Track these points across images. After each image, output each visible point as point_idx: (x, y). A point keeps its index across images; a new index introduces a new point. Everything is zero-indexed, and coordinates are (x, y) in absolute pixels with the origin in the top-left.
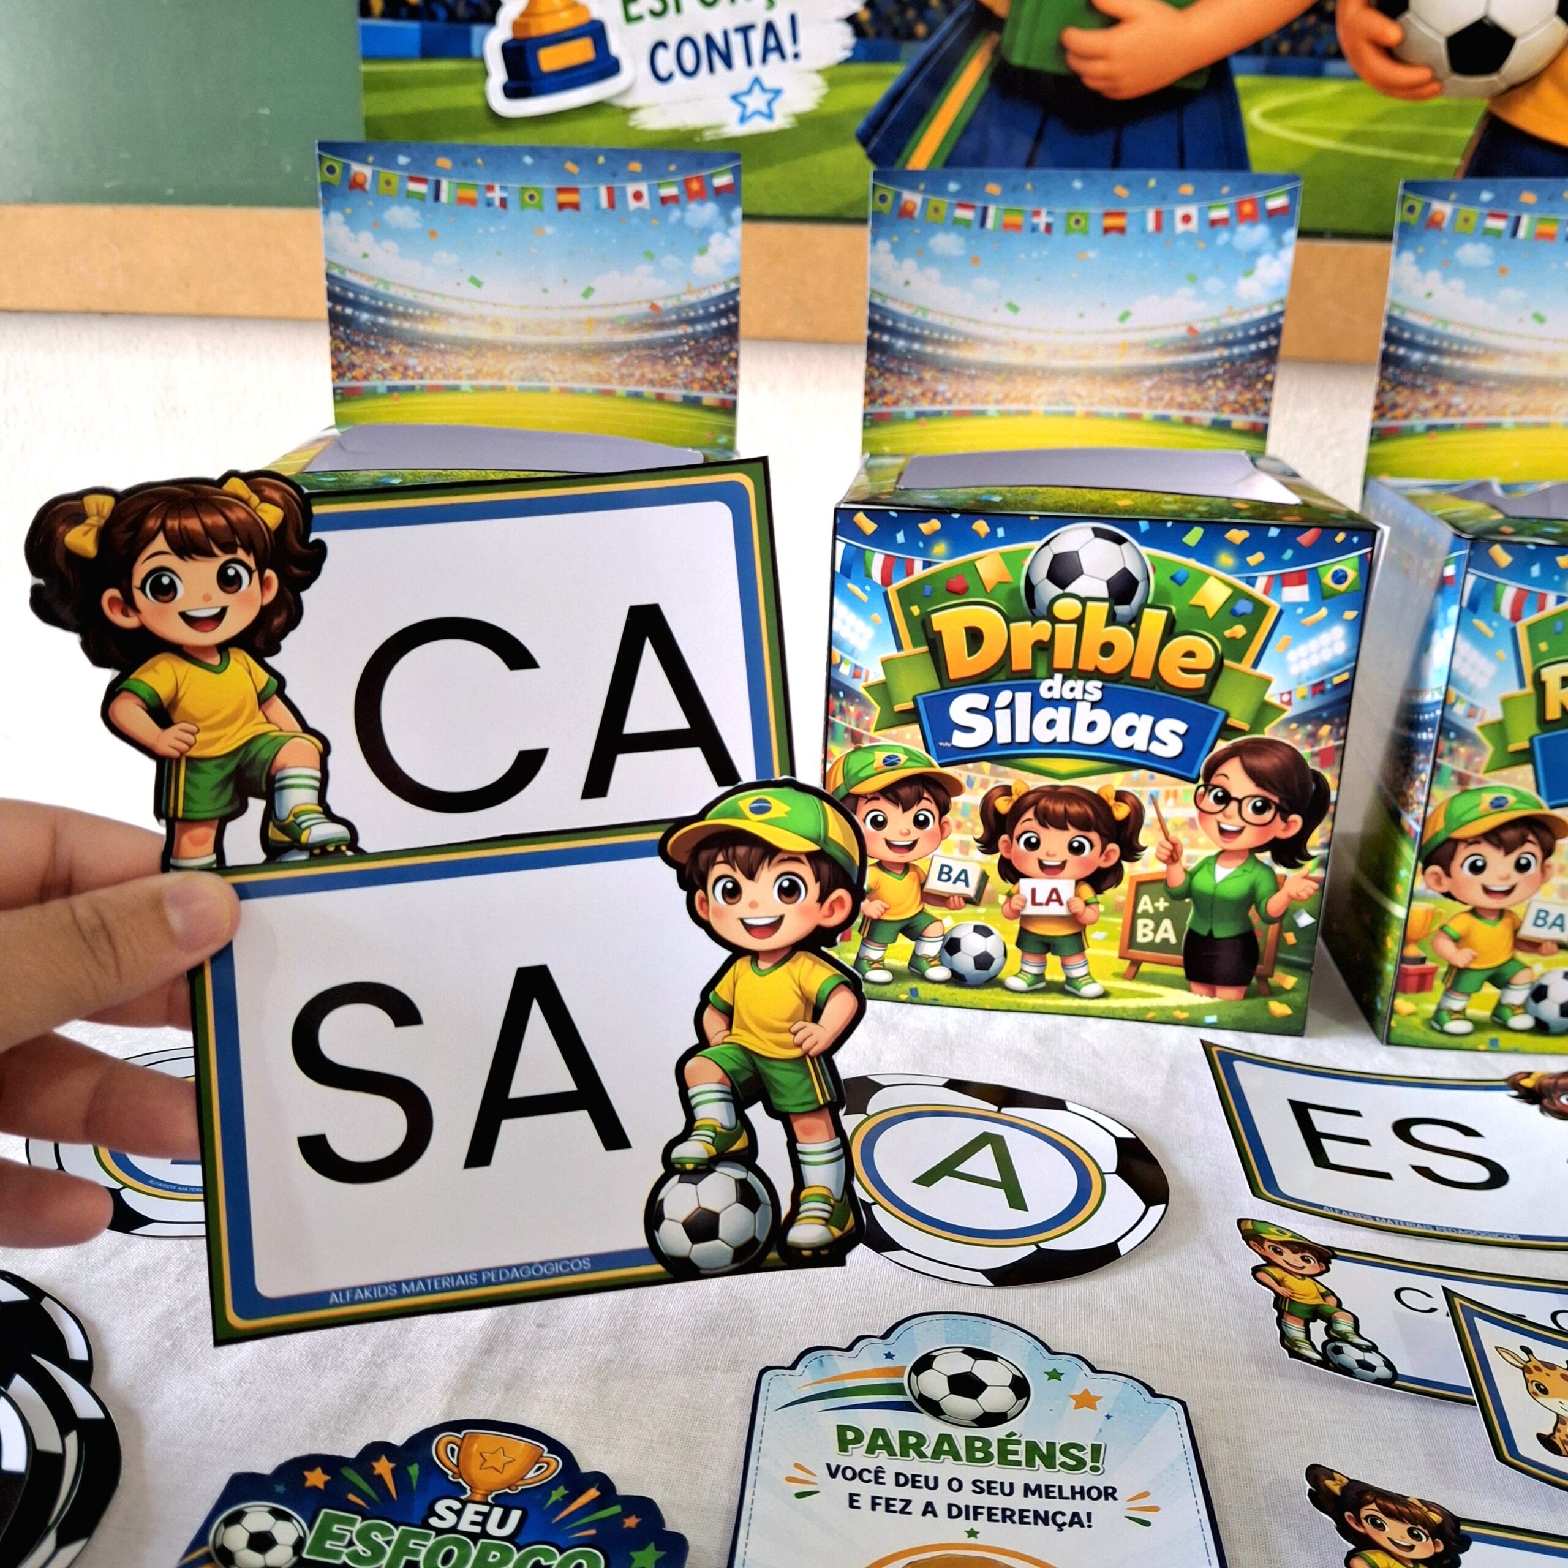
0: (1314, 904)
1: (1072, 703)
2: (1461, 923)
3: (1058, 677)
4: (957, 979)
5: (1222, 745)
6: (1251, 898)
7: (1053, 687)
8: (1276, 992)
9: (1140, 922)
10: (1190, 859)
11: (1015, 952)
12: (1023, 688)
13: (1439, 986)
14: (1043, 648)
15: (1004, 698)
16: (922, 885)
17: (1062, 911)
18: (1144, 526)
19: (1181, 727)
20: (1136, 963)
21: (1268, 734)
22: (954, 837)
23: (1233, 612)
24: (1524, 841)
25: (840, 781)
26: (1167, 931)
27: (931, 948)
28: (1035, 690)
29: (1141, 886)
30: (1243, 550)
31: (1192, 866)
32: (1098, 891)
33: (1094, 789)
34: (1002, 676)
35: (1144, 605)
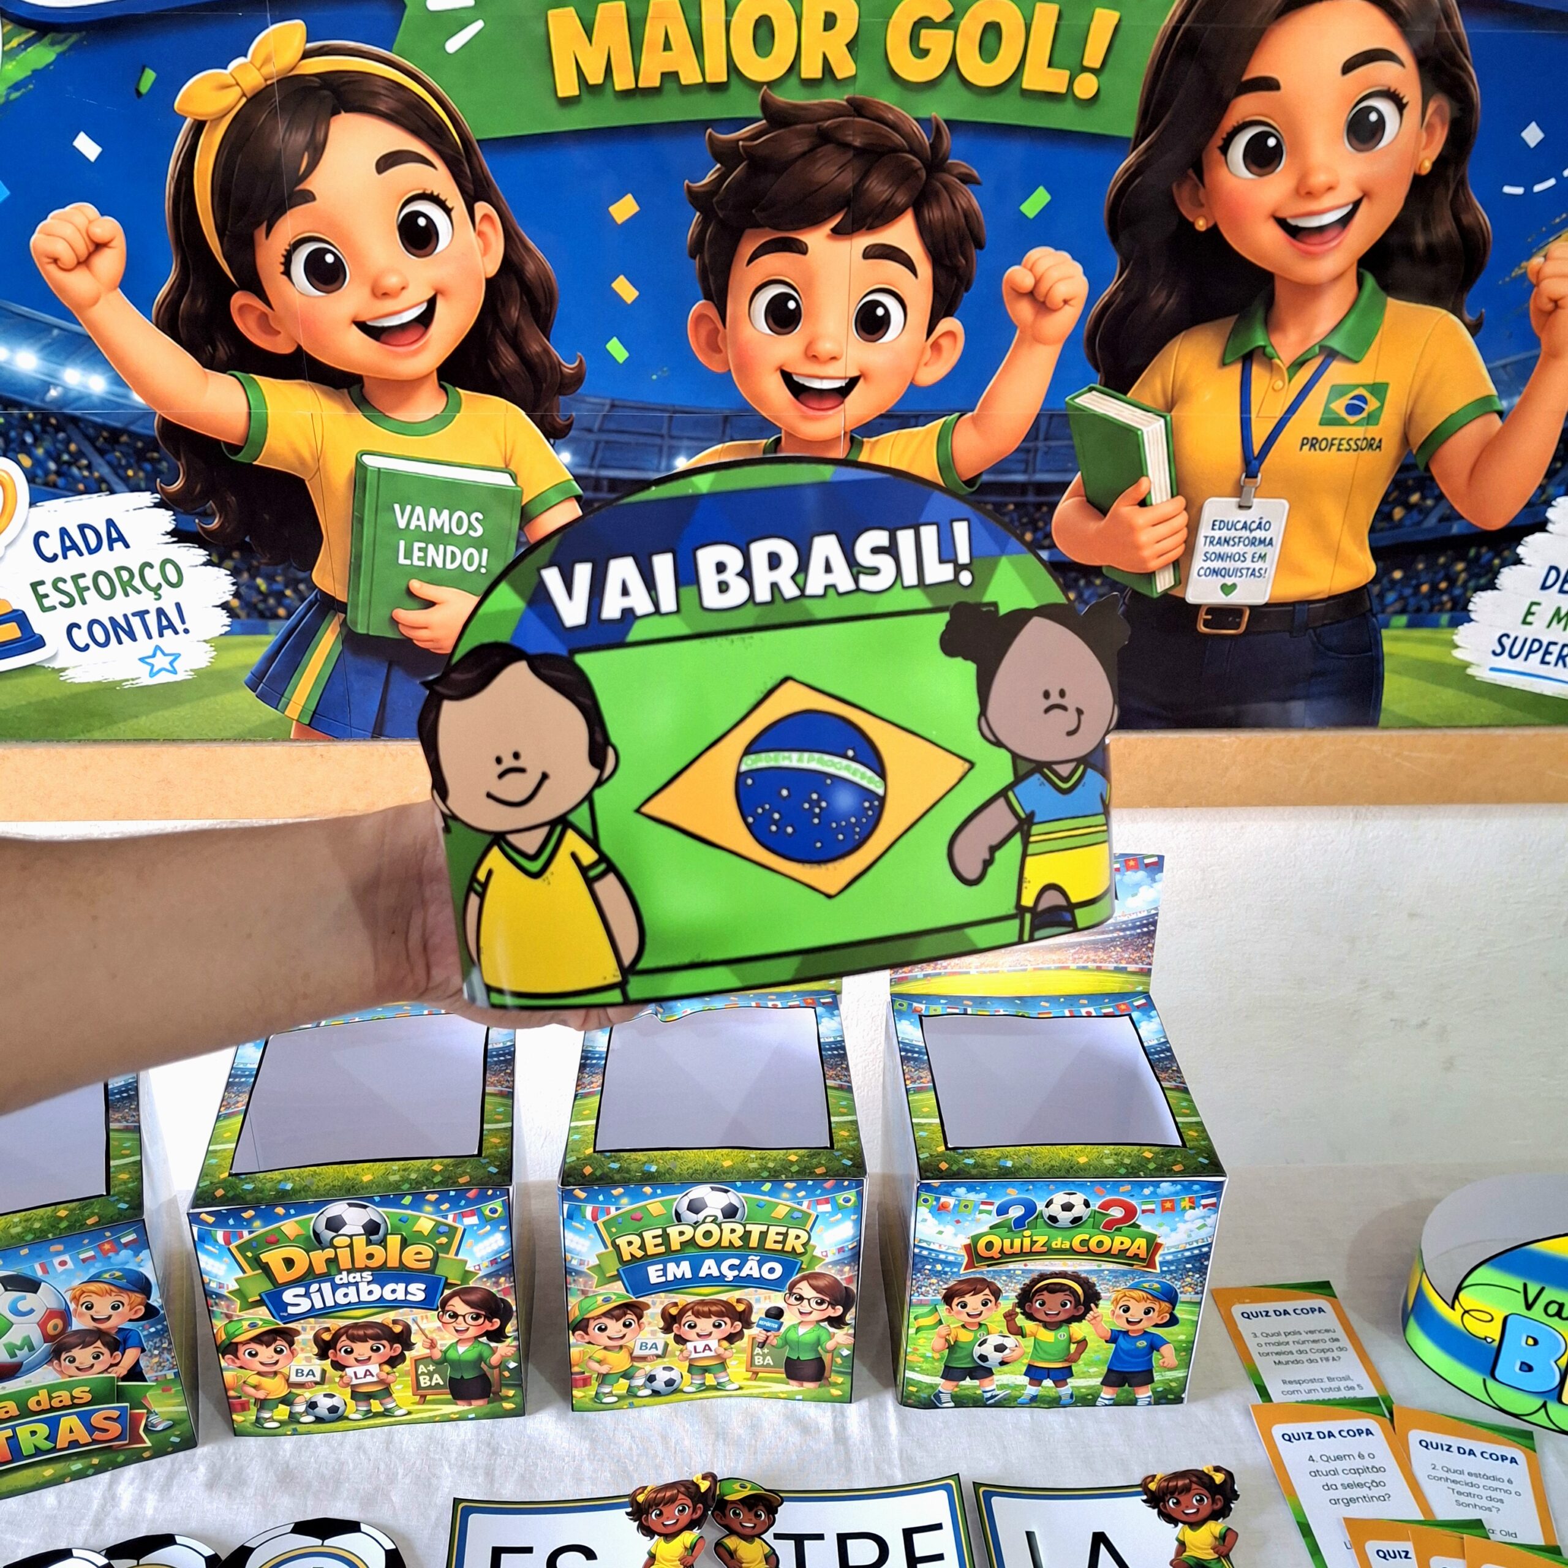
0: (516, 1357)
1: (356, 1284)
2: (600, 1354)
3: (345, 1273)
4: (319, 1420)
5: (447, 1292)
6: (481, 1359)
7: (342, 1278)
8: (506, 1398)
9: (421, 1378)
10: (442, 1345)
11: (351, 1404)
12: (325, 1281)
13: (595, 1383)
14: (332, 1262)
15: (314, 1287)
16: (287, 1380)
17: (375, 1379)
18: (377, 1199)
19: (423, 1286)
20: (423, 1397)
21: (471, 1284)
22: (301, 1356)
23: (438, 1232)
24: (625, 1314)
25: (224, 1337)
26: (437, 1379)
27: (300, 1408)
28: (332, 1281)
29: (417, 1362)
30: (437, 1203)
31: (444, 1349)
32: (393, 1366)
33: (379, 1321)
34: (310, 1277)
35: (386, 1234)
